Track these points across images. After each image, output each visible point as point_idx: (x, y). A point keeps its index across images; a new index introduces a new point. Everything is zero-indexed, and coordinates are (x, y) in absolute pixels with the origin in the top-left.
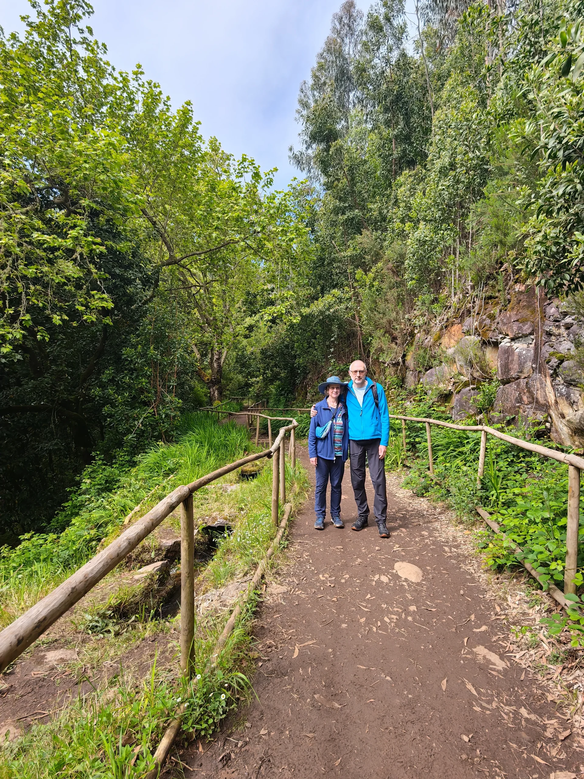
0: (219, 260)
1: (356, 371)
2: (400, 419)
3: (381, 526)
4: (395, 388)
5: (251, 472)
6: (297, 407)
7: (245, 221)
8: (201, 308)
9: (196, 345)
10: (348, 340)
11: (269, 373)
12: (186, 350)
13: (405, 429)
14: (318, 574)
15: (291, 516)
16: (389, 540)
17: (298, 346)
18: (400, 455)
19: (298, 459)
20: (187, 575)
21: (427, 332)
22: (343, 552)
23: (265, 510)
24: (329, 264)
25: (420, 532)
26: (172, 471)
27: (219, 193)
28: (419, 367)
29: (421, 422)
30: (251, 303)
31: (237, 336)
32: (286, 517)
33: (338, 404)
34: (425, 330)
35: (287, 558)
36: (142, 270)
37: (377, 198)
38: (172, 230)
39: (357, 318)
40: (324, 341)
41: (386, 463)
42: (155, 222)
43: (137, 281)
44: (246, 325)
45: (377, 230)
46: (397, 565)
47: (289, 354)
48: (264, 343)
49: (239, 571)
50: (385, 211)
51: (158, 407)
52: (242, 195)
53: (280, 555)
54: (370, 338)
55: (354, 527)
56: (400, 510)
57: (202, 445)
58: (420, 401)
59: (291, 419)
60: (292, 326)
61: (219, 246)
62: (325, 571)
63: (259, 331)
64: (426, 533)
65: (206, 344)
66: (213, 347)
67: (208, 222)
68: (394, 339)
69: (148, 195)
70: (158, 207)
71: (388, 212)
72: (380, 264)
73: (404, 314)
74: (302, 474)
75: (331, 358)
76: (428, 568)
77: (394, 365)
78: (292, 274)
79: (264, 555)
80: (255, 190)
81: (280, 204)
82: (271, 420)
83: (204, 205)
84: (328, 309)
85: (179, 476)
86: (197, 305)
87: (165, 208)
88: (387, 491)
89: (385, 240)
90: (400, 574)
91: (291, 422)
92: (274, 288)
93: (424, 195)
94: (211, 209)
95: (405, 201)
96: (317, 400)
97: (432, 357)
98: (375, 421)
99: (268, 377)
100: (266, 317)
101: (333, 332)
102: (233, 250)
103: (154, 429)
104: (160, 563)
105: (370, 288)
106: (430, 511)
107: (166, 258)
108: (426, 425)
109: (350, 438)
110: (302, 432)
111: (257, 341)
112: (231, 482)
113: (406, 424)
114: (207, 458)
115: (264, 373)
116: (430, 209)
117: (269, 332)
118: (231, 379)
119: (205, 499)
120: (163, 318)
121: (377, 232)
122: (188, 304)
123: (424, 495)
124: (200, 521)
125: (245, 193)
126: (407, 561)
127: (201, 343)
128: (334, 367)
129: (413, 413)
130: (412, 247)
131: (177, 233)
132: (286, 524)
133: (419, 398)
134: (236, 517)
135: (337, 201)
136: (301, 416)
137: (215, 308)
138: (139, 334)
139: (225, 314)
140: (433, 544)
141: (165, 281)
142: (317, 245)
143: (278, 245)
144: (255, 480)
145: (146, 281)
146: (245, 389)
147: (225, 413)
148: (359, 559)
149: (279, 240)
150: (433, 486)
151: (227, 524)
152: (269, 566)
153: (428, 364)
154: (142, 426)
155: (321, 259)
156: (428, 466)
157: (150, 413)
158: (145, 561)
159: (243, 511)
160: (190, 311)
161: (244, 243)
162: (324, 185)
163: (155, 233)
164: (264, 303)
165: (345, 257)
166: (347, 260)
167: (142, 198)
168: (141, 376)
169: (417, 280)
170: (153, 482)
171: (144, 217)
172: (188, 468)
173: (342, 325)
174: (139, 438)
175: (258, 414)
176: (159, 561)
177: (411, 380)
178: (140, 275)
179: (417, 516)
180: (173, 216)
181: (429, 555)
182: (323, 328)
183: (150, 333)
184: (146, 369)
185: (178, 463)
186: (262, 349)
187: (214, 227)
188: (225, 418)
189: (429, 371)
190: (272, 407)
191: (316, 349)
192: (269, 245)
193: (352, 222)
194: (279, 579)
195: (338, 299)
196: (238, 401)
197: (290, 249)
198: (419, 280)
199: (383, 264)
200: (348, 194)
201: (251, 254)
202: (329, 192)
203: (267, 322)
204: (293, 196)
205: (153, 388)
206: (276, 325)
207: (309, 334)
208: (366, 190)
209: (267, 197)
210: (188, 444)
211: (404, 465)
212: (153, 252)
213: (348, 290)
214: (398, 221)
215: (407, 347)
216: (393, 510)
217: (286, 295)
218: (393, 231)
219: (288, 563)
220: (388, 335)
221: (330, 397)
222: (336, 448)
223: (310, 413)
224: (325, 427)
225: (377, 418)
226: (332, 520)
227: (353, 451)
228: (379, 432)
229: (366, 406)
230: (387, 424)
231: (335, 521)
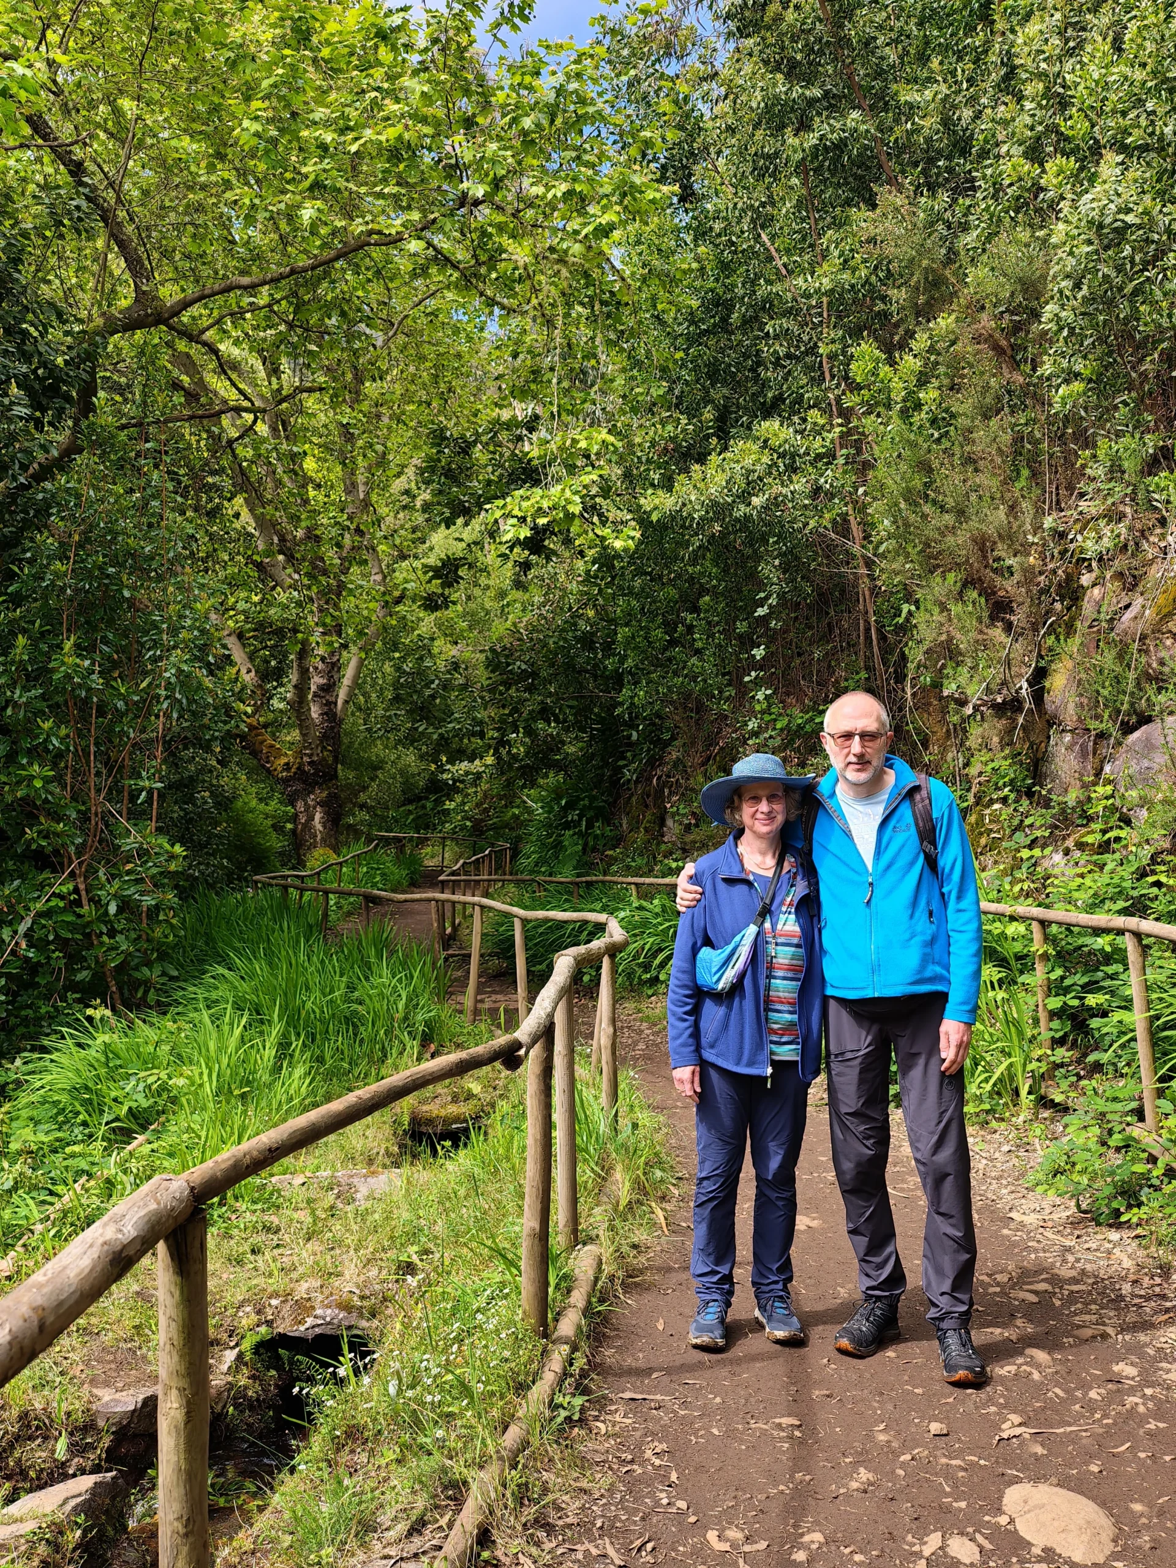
0: (327, 309)
1: (848, 736)
2: (1023, 919)
3: (952, 1340)
4: (1004, 800)
5: (447, 1121)
6: (628, 870)
7: (428, 158)
8: (260, 497)
9: (240, 636)
10: (823, 613)
11: (519, 744)
12: (200, 652)
13: (1045, 957)
14: (700, 1527)
15: (601, 1294)
16: (983, 1395)
17: (630, 640)
18: (1028, 1059)
19: (628, 1076)
20: (179, 1526)
21: (1131, 582)
22: (802, 1442)
23: (495, 1274)
24: (747, 322)
25: (1105, 1363)
26: (141, 1120)
27: (325, 52)
28: (1098, 717)
29: (1107, 931)
30: (448, 474)
31: (399, 601)
32: (578, 1298)
33: (780, 863)
34: (1120, 575)
35: (582, 1463)
36: (28, 347)
37: (935, 64)
38: (145, 193)
39: (856, 531)
40: (731, 622)
41: (972, 1089)
42: (79, 164)
43: (14, 390)
44: (432, 560)
45: (932, 188)
46: (1013, 1497)
47: (597, 672)
48: (499, 628)
49: (390, 1513)
50: (967, 113)
51: (91, 872)
52: (414, 58)
53: (553, 1450)
54: (905, 608)
55: (845, 1343)
56: (1025, 1276)
57: (259, 1018)
58: (1105, 847)
59: (602, 917)
60: (607, 559)
61: (328, 254)
62: (727, 1519)
63: (483, 581)
64: (1131, 1371)
65: (279, 633)
66: (305, 643)
67: (284, 164)
68: (1000, 609)
69: (51, 63)
70: (92, 105)
71: (978, 116)
72: (945, 322)
73: (1039, 512)
74: (641, 1132)
75: (757, 683)
76: (1137, 1507)
77: (999, 709)
78: (610, 363)
79: (491, 1449)
80: (464, 40)
81: (560, 91)
82: (525, 921)
83: (267, 97)
84: (744, 497)
85: (169, 1140)
86: (244, 483)
87: (117, 112)
88: (976, 1202)
89: (965, 228)
90: (1024, 1530)
91: (600, 928)
92: (536, 417)
93: (1118, 46)
94: (294, 115)
95: (1042, 76)
96: (704, 847)
97: (1150, 678)
98: (924, 928)
99: (515, 757)
100: (510, 531)
101: (761, 585)
102: (378, 273)
103: (74, 958)
104: (86, 1482)
105: (905, 414)
106: (1146, 1281)
107: (124, 303)
108: (1128, 943)
109: (829, 992)
110: (646, 967)
111: (478, 622)
112: (370, 1161)
113: (1046, 938)
114: (277, 1069)
115: (502, 742)
116: (1141, 102)
117: (518, 585)
118: (376, 766)
119: (267, 1229)
120: (110, 531)
121: (933, 196)
122: (210, 480)
123: (1123, 1218)
124: (247, 1314)
125: (426, 50)
126: (1054, 1480)
127: (260, 626)
128: (767, 718)
129: (1076, 895)
130: (1071, 253)
131: (163, 208)
132: (579, 1327)
133: (1098, 836)
134: (385, 1299)
135: (779, 76)
136: (641, 908)
137: (312, 493)
138: (18, 593)
139: (350, 518)
140: (1158, 1415)
141: (120, 389)
142: (702, 249)
143: (552, 249)
144: (462, 1153)
145: (46, 389)
146: (429, 805)
147: (350, 894)
148: (862, 1470)
149: (555, 230)
150: (1156, 1182)
151: (349, 1328)
152: (508, 1494)
153: (1132, 704)
154: (30, 945)
155: (717, 302)
156: (1134, 1105)
157: (61, 897)
158: (32, 1474)
159: (413, 1274)
160: (219, 507)
161: (422, 244)
162: (729, 16)
163: (78, 208)
164: (501, 476)
165: (809, 296)
166: (819, 305)
167: (29, 73)
168: (30, 752)
169: (1090, 381)
170: (69, 1162)
171: (39, 147)
172: (204, 1108)
173: (797, 558)
174: (15, 994)
175: (476, 899)
176: (83, 1472)
177: (1066, 767)
178: (24, 369)
179: (1094, 1302)
180: (149, 141)
181: (1142, 1455)
182: (726, 571)
183: (62, 590)
184: (47, 725)
185: (164, 1088)
186: (492, 650)
187: (307, 184)
188: (349, 914)
189: (1136, 735)
190: (532, 872)
191: (698, 652)
192: (520, 253)
193: (836, 160)
194: (548, 1546)
195: (782, 456)
196: (401, 849)
197: (599, 266)
198: (1098, 381)
199: (957, 320)
200: (821, 52)
201: (448, 287)
202: (750, 42)
203: (511, 548)
204: (610, 62)
205: (74, 799)
206: (548, 559)
207: (673, 592)
208: (893, 35)
209: (510, 68)
210: (205, 1016)
211: (1042, 1098)
212: (74, 280)
213: (821, 421)
214: (1017, 150)
215: (1051, 641)
216: (999, 1277)
217: (583, 444)
218: (997, 191)
219: (584, 1484)
220: (975, 594)
221: (747, 835)
222: (775, 1032)
223: (675, 895)
224: (729, 948)
225: (931, 914)
226: (757, 1313)
227: (839, 1042)
228: (938, 969)
229: (889, 867)
230: (970, 935)
231: (770, 1318)
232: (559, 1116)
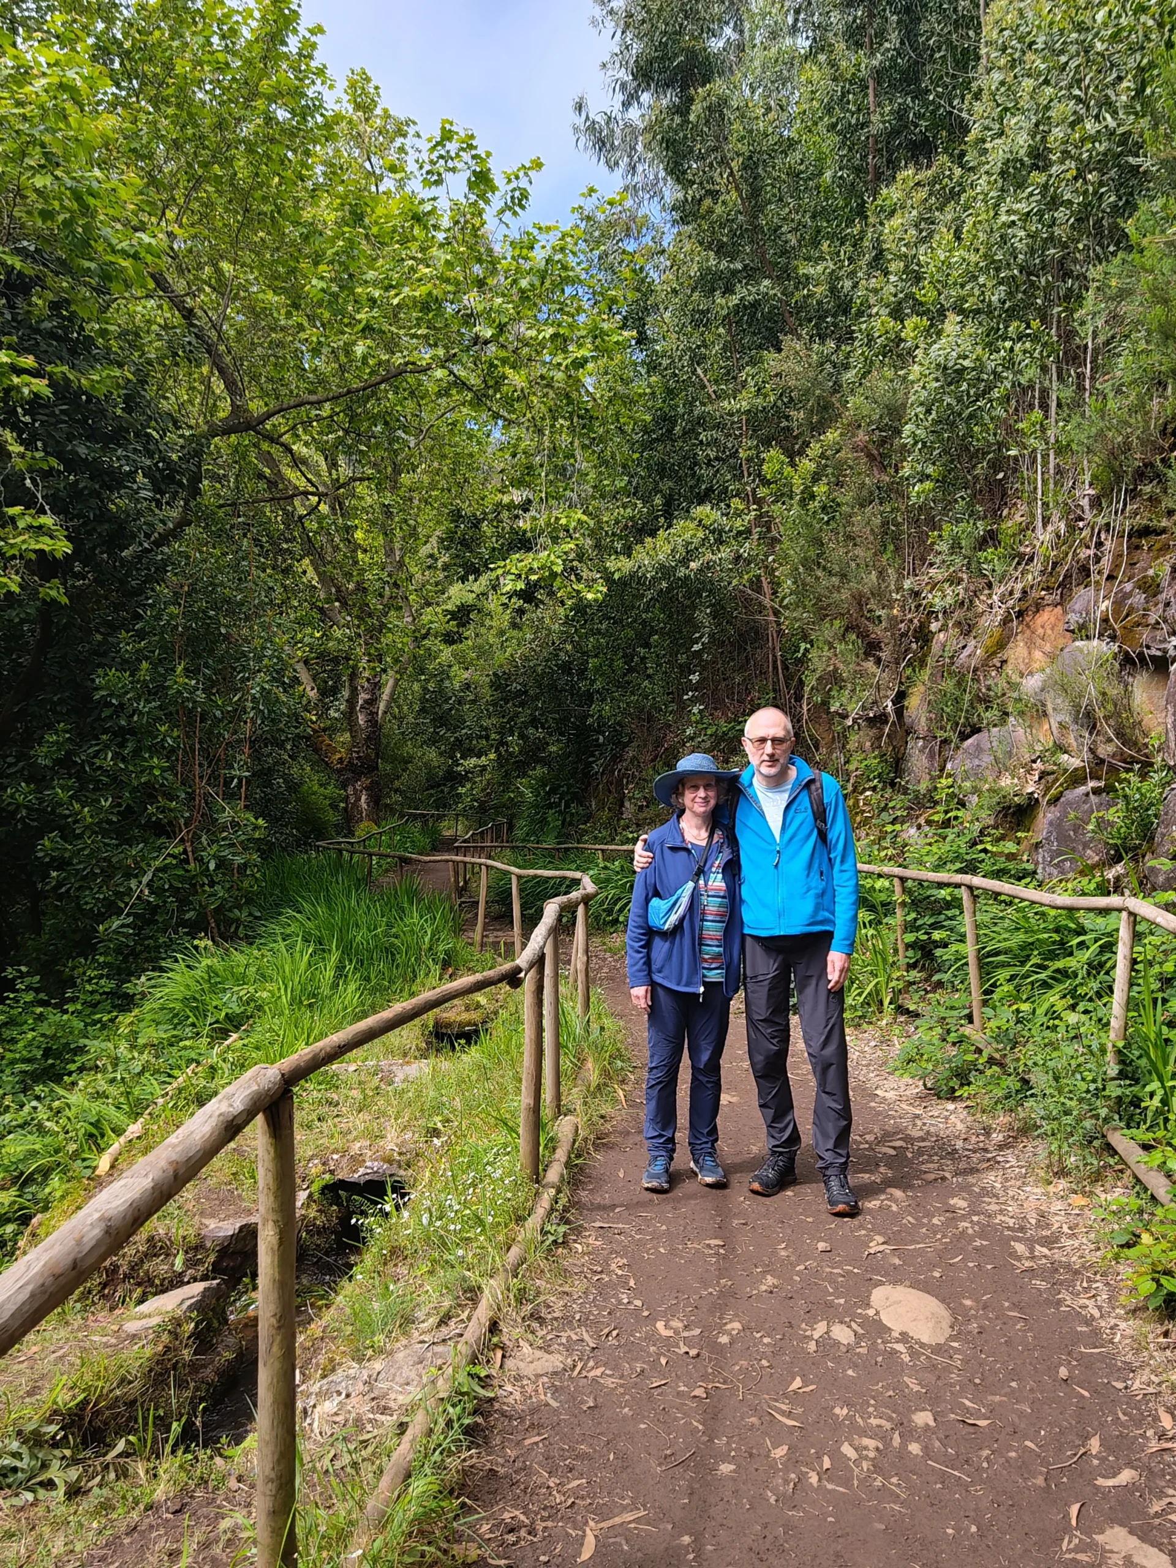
0: (374, 419)
1: (763, 740)
2: (888, 876)
3: (834, 1183)
4: (874, 789)
5: (461, 1025)
6: (596, 840)
7: (450, 309)
8: (322, 557)
9: (306, 662)
10: (742, 649)
11: (514, 743)
12: (277, 676)
13: (903, 904)
14: (652, 1319)
15: (577, 1152)
16: (856, 1222)
17: (597, 669)
18: (889, 979)
19: (597, 991)
20: (274, 1321)
21: (967, 629)
22: (725, 1257)
23: (500, 1137)
24: (686, 433)
25: (943, 1199)
26: (234, 1022)
27: (375, 230)
28: (942, 728)
29: (948, 885)
30: (465, 543)
31: (425, 637)
32: (561, 1154)
33: (711, 836)
34: (958, 624)
35: (565, 1273)
36: (152, 447)
37: (824, 247)
38: (239, 333)
39: (766, 588)
40: (673, 654)
41: (849, 1001)
42: (191, 311)
43: (140, 478)
44: (450, 607)
45: (822, 337)
46: (878, 1295)
47: (572, 690)
48: (500, 657)
49: (425, 1310)
50: (848, 284)
51: (196, 837)
52: (440, 236)
53: (543, 1264)
54: (803, 646)
55: (756, 1186)
56: (886, 1136)
57: (322, 950)
58: (946, 824)
59: (578, 875)
60: (581, 608)
61: (375, 379)
62: (669, 1314)
63: (488, 622)
64: (963, 1204)
65: (335, 661)
66: (355, 668)
67: (343, 312)
68: (872, 648)
69: (171, 235)
70: (200, 267)
71: (855, 286)
72: (831, 436)
73: (901, 577)
74: (606, 1034)
75: (693, 701)
76: (968, 1302)
77: (871, 722)
78: (583, 462)
79: (499, 1263)
80: (477, 222)
81: (548, 261)
82: (519, 877)
83: (331, 262)
84: (684, 562)
85: (255, 1037)
86: (311, 549)
87: (218, 271)
89: (846, 367)
90: (887, 1319)
91: (576, 882)
92: (529, 501)
93: (958, 238)
94: (351, 276)
95: (903, 257)
97: (980, 700)
98: (816, 883)
99: (511, 754)
100: (508, 585)
101: (697, 628)
102: (412, 393)
103: (184, 902)
104: (198, 1287)
105: (803, 503)
106: (974, 1139)
107: (222, 415)
108: (964, 893)
109: (746, 931)
110: (609, 912)
111: (483, 652)
112: (405, 1055)
113: (904, 890)
114: (335, 986)
115: (501, 744)
116: (975, 278)
117: (514, 625)
118: (407, 760)
119: (330, 1103)
120: (211, 584)
121: (823, 343)
122: (285, 546)
123: (957, 1094)
124: (316, 1166)
125: (449, 229)
126: (908, 1283)
127: (321, 656)
128: (700, 726)
129: (926, 859)
130: (924, 387)
131: (253, 343)
132: (562, 1175)
133: (942, 816)
134: (417, 1155)
135: (711, 253)
136: (606, 868)
137: (360, 556)
138: (142, 629)
139: (389, 575)
140: (982, 1235)
141: (218, 478)
142: (653, 379)
143: (542, 377)
144: (473, 1048)
145: (164, 477)
146: (446, 790)
147: (388, 856)
148: (769, 1277)
149: (544, 363)
150: (981, 1067)
151: (391, 1175)
152: (511, 1296)
153: (967, 718)
154: (151, 893)
155: (665, 418)
156: (967, 1011)
157: (174, 856)
158: (157, 1282)
159: (438, 1137)
160: (291, 566)
161: (446, 372)
162: (674, 208)
163: (190, 343)
164: (503, 545)
165: (732, 415)
166: (739, 422)
167: (153, 242)
168: (149, 749)
169: (938, 481)
170: (182, 1053)
171: (160, 297)
172: (282, 1014)
173: (723, 608)
174: (141, 928)
175: (483, 861)
176: (195, 1280)
177: (919, 764)
178: (148, 462)
179: (936, 1154)
180: (242, 294)
181: (971, 1265)
182: (670, 617)
183: (176, 627)
184: (163, 729)
185: (251, 999)
186: (495, 674)
187: (360, 327)
188: (387, 871)
189: (970, 741)
190: (524, 840)
191: (649, 676)
192: (517, 379)
193: (752, 316)
194: (540, 1333)
195: (713, 532)
196: (426, 823)
197: (577, 390)
198: (944, 481)
199: (841, 435)
200: (741, 236)
201: (463, 404)
202: (688, 229)
203: (510, 598)
204: (585, 241)
205: (183, 784)
206: (537, 606)
207: (631, 633)
208: (793, 225)
209: (512, 243)
210: (282, 945)
211: (900, 1007)
212: (186, 397)
213: (741, 507)
214: (884, 311)
215: (909, 671)
216: (867, 1137)
217: (563, 521)
218: (870, 341)
219: (567, 1289)
220: (854, 637)
221: (687, 814)
222: (706, 961)
223: (632, 859)
224: (674, 898)
225: (822, 874)
226: (692, 1164)
227: (753, 967)
228: (827, 914)
229: (791, 839)
230: (850, 889)
231: (701, 1169)
232: (547, 1023)
